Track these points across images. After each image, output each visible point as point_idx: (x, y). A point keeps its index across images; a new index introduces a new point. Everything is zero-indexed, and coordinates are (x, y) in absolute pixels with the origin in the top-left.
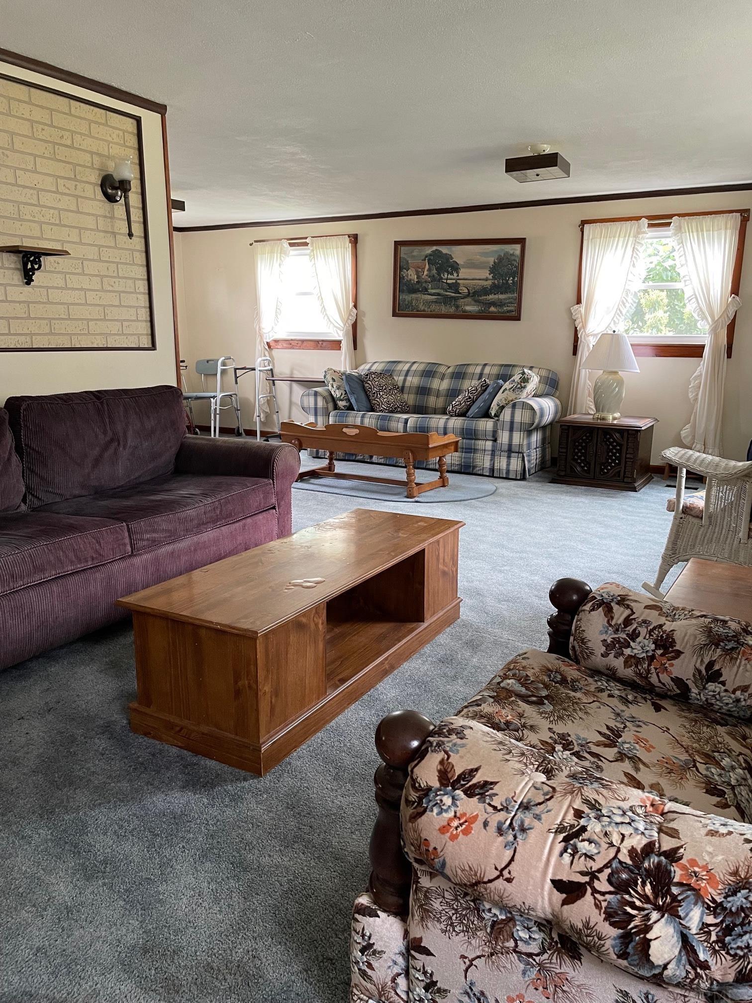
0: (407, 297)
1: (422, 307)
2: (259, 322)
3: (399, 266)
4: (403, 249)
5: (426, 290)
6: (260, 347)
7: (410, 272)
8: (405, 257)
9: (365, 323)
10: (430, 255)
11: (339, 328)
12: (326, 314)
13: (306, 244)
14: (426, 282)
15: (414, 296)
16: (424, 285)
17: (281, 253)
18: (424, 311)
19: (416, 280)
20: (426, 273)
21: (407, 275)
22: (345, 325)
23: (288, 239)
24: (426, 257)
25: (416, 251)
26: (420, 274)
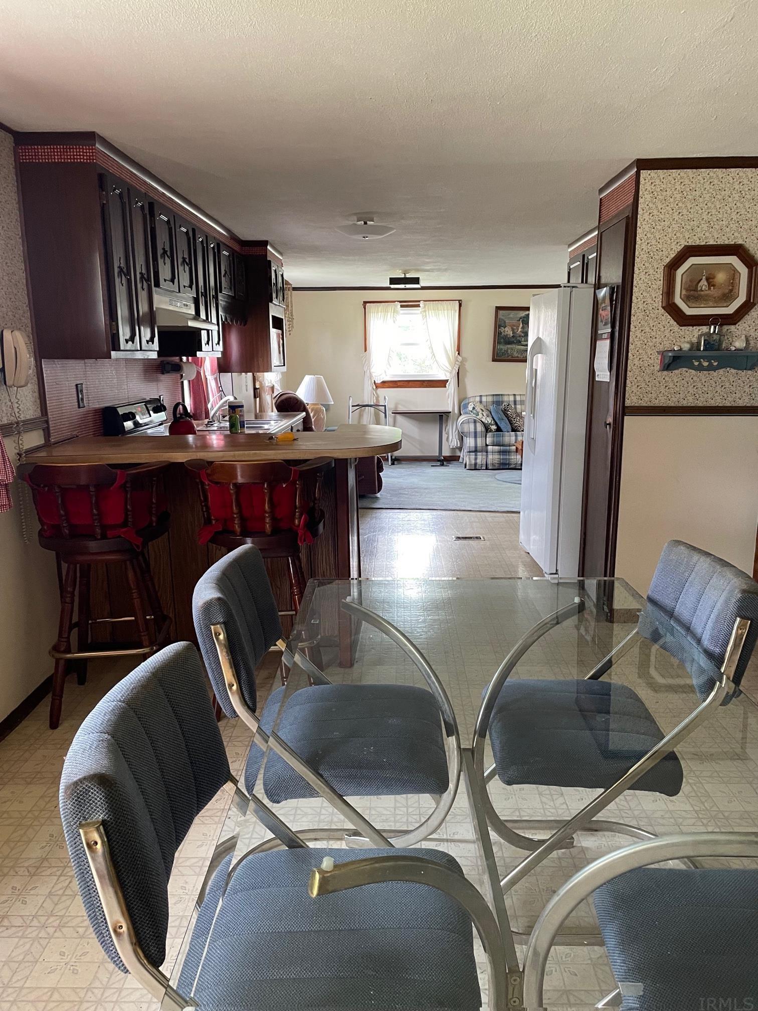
0: (504, 347)
1: (515, 354)
2: (369, 366)
3: (499, 325)
4: (501, 312)
5: (520, 342)
6: (368, 387)
7: (506, 329)
8: (502, 317)
9: (466, 367)
10: (524, 317)
11: (446, 371)
12: (436, 360)
13: (418, 306)
14: (520, 336)
15: (509, 346)
16: (518, 338)
17: (394, 313)
18: (517, 357)
19: (512, 335)
20: (520, 330)
21: (504, 331)
22: (453, 368)
23: (400, 302)
24: (521, 318)
25: (512, 314)
26: (515, 331)
